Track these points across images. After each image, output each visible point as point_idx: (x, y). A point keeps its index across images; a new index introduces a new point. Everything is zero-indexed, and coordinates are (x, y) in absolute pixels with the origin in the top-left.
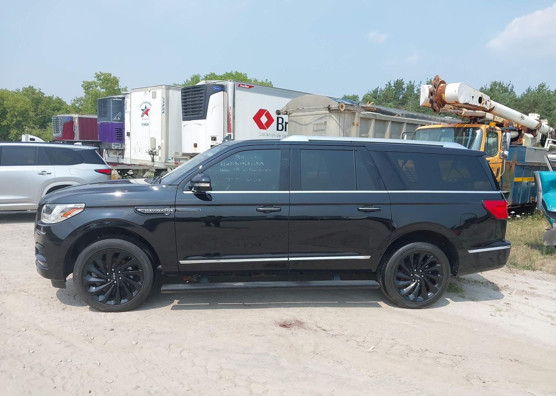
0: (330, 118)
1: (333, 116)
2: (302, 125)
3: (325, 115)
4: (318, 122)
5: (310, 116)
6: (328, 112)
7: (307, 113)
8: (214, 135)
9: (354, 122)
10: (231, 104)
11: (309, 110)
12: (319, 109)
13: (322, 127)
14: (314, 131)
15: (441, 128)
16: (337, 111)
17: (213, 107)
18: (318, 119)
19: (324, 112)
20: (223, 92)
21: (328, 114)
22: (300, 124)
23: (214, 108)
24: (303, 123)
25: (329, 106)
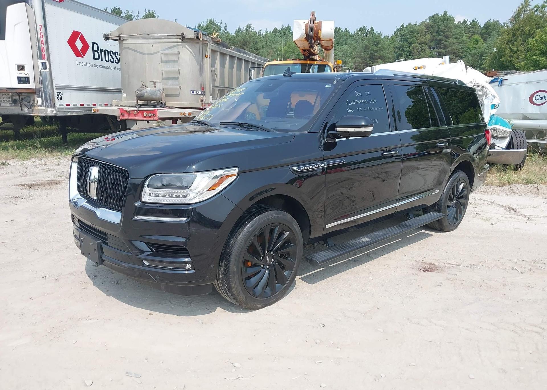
0: (183, 48)
1: (187, 46)
2: (144, 54)
3: (177, 44)
4: (167, 52)
5: (154, 44)
6: (180, 41)
7: (151, 40)
8: (21, 63)
9: (206, 54)
10: (40, 22)
11: (153, 37)
12: (168, 37)
13: (174, 58)
14: (162, 62)
15: (293, 64)
16: (191, 41)
17: (15, 24)
18: (167, 49)
19: (174, 40)
20: (24, 3)
21: (181, 44)
22: (142, 53)
23: (17, 24)
24: (146, 52)
25: (183, 34)
